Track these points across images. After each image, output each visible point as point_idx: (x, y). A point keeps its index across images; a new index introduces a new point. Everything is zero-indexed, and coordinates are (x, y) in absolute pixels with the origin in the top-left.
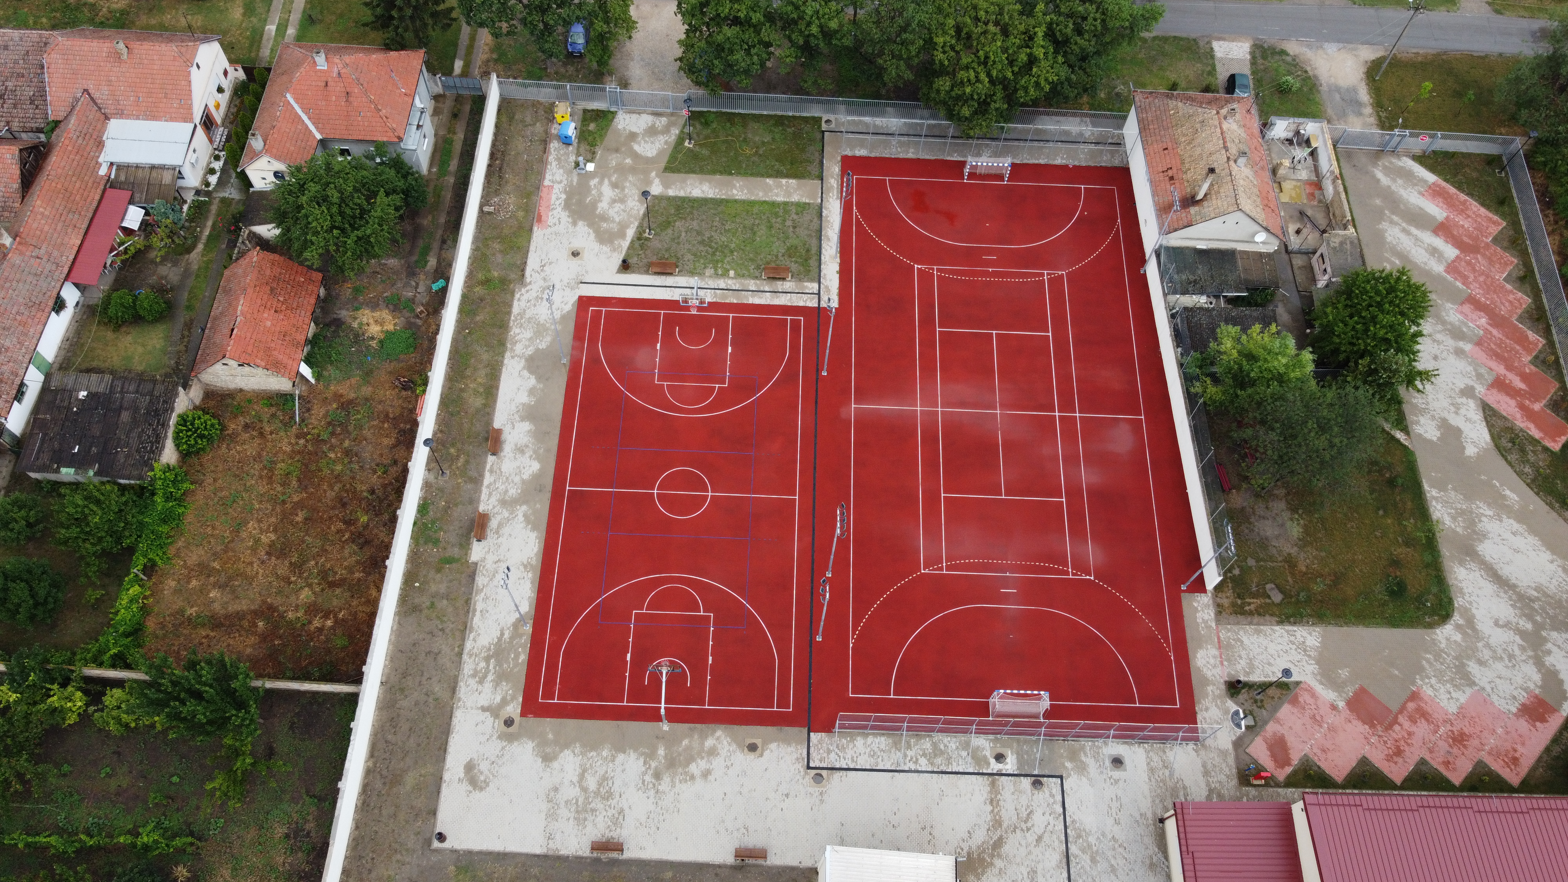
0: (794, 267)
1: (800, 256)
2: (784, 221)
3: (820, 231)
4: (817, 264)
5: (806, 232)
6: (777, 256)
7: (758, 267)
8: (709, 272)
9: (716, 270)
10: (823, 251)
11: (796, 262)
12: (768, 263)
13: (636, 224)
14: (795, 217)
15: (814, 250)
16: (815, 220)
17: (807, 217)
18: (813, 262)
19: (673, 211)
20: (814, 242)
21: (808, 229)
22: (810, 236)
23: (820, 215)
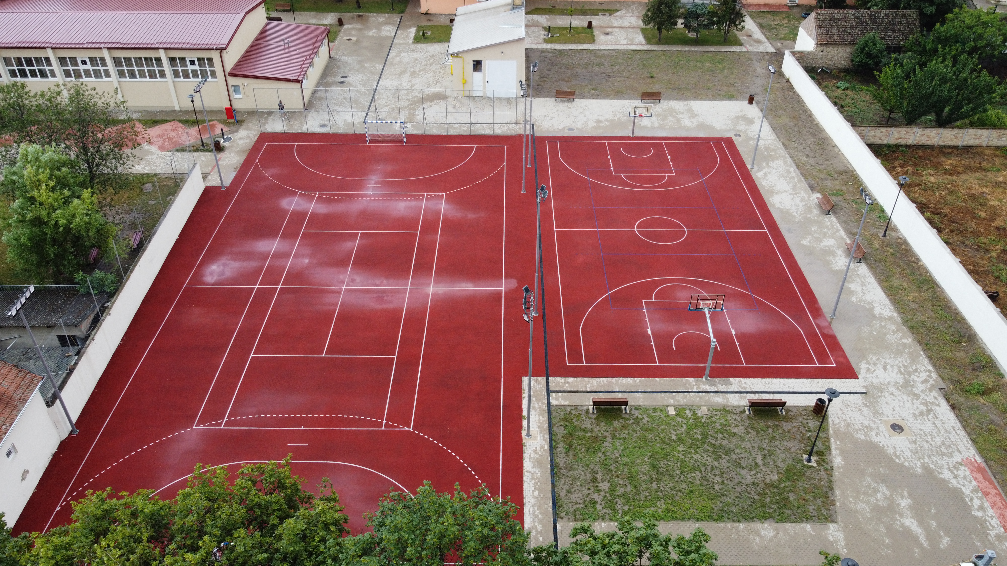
0: (587, 424)
1: (579, 438)
2: (612, 489)
3: (554, 476)
4: (555, 429)
5: (575, 473)
6: (614, 436)
7: (638, 421)
8: (703, 412)
9: (695, 414)
10: (547, 447)
11: (585, 430)
12: (624, 427)
13: (836, 474)
14: (595, 496)
15: (561, 447)
16: (563, 493)
17: (576, 497)
18: (560, 431)
19: (792, 497)
20: (561, 460)
21: (574, 479)
22: (569, 468)
23: (555, 500)
